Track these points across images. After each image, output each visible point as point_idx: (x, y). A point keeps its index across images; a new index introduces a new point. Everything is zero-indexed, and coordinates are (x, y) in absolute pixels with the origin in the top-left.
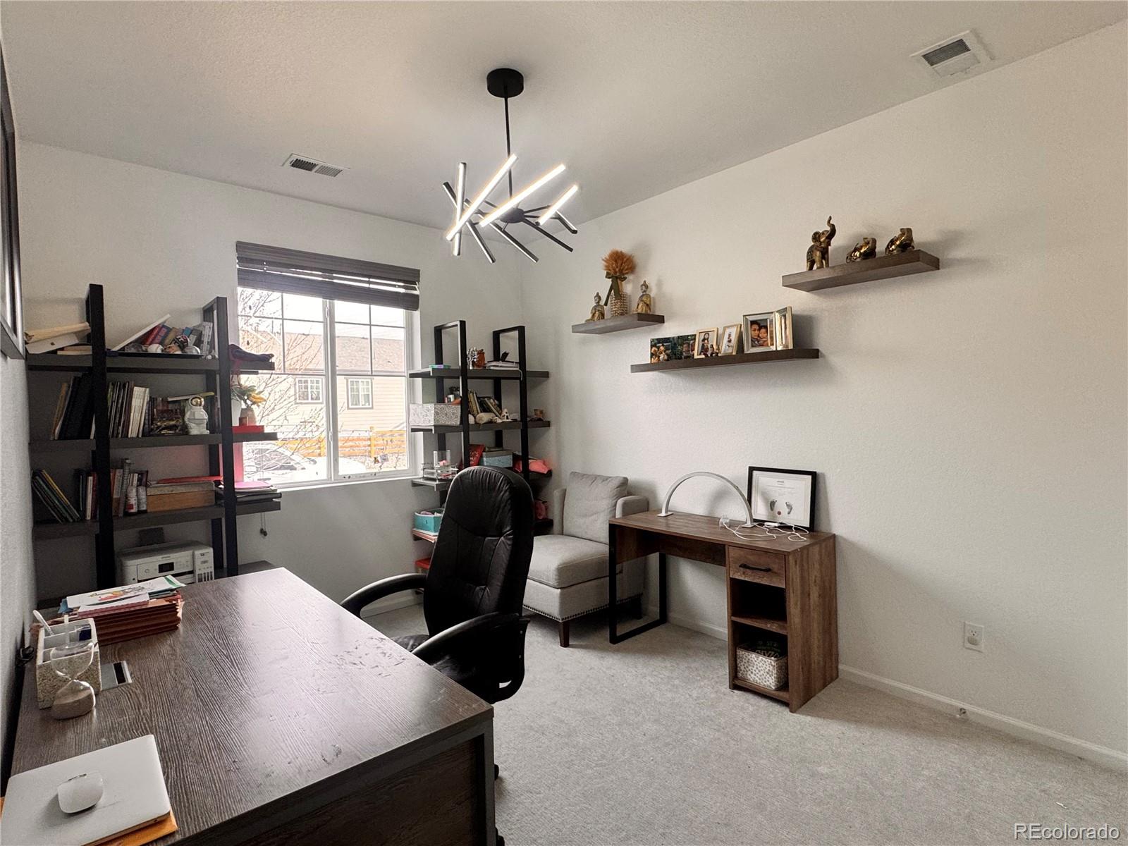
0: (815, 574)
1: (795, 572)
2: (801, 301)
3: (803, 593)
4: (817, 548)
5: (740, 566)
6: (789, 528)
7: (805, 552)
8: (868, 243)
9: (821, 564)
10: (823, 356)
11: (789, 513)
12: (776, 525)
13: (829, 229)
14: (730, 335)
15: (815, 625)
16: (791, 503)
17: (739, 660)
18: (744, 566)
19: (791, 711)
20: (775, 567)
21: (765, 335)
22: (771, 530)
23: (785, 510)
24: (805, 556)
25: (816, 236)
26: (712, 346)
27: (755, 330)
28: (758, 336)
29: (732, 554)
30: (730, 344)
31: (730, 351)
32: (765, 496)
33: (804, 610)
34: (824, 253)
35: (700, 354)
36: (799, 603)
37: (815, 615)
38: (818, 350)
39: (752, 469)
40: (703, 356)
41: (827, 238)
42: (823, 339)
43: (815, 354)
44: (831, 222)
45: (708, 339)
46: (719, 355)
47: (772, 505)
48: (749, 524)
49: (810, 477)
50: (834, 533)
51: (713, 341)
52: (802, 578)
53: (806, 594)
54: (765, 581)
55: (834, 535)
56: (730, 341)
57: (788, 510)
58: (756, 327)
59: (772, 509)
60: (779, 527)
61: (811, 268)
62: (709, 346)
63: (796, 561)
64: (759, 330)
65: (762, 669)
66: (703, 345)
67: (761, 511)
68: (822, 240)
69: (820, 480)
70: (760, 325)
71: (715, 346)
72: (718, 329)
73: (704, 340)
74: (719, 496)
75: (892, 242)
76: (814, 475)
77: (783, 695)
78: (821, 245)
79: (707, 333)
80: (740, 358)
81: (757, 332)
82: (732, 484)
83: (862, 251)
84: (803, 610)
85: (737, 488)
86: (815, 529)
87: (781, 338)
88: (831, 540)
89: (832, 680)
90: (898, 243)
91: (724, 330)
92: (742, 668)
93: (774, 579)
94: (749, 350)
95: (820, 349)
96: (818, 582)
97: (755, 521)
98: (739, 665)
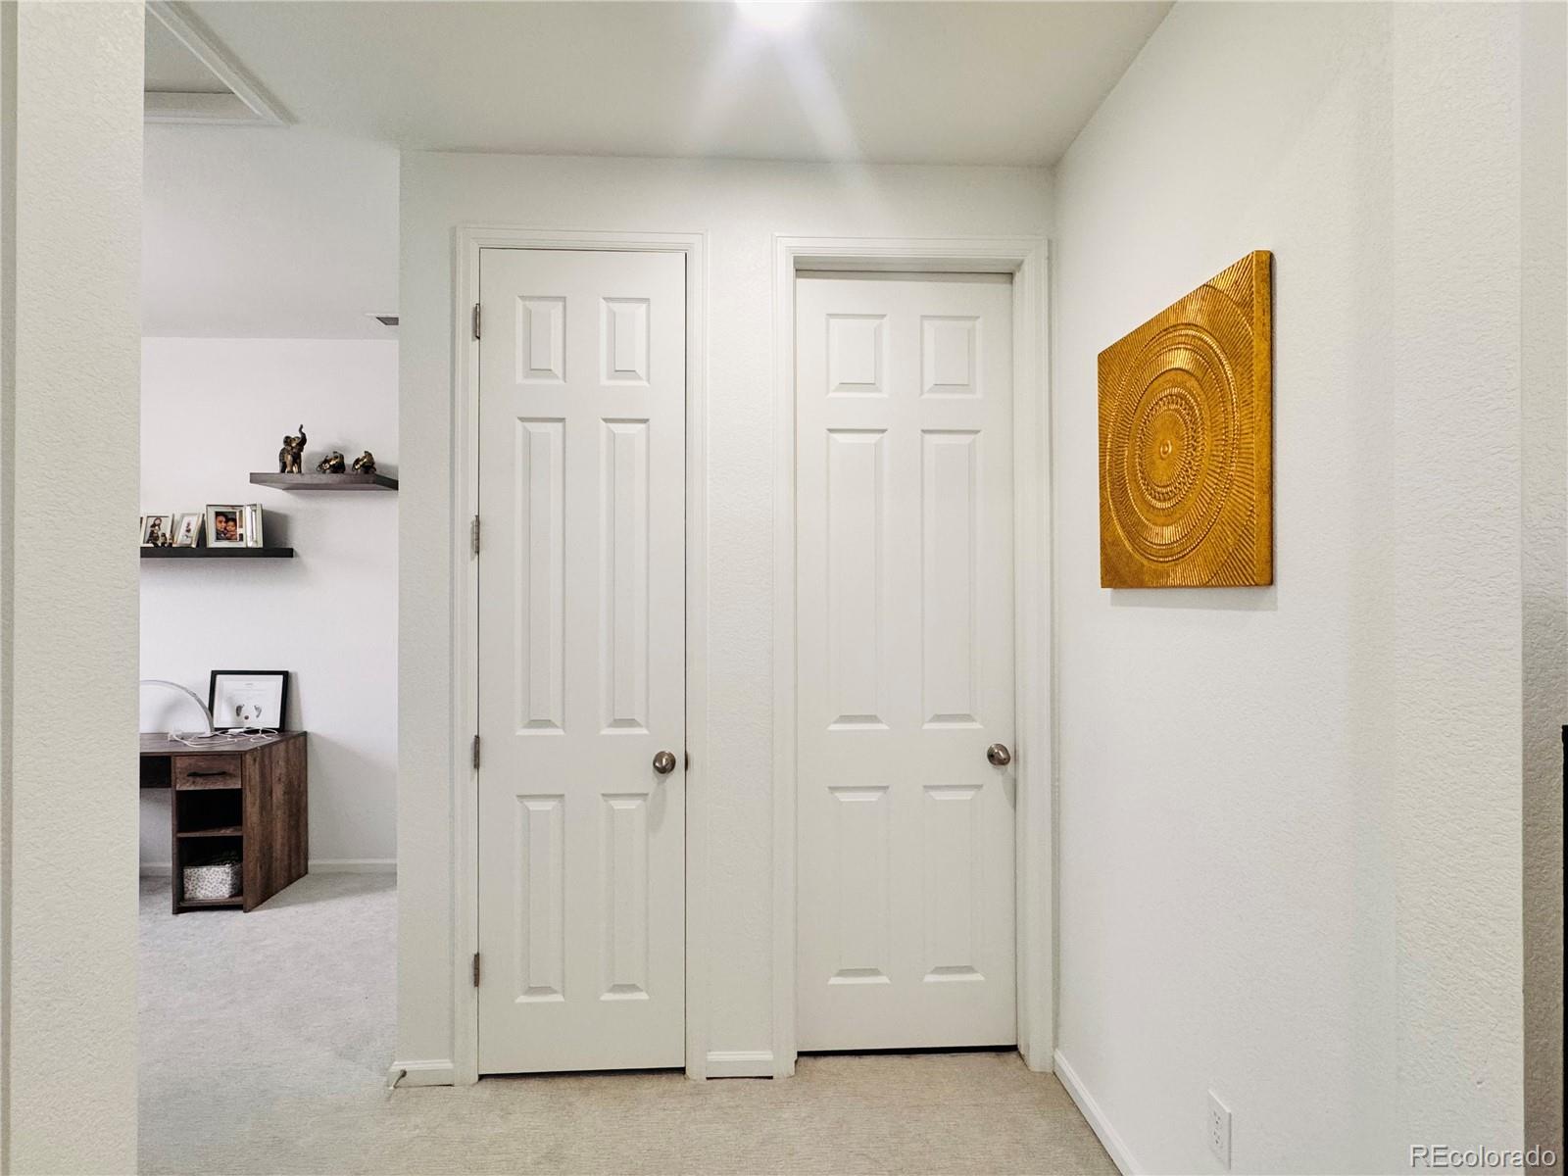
0: (280, 770)
1: (253, 771)
2: (275, 499)
3: (263, 790)
4: (282, 746)
5: (188, 776)
6: (256, 731)
7: (267, 750)
8: (337, 457)
9: (287, 761)
10: (297, 556)
11: (258, 716)
12: (242, 730)
13: (300, 436)
14: (189, 525)
15: (279, 825)
16: (259, 705)
17: (186, 880)
18: (194, 775)
19: (245, 912)
20: (230, 768)
21: (233, 529)
22: (233, 736)
23: (253, 714)
24: (267, 754)
25: (288, 440)
26: (164, 535)
27: (221, 522)
28: (225, 529)
29: (179, 764)
30: (189, 535)
31: (189, 542)
32: (230, 700)
33: (265, 808)
34: (297, 459)
35: (148, 542)
36: (258, 802)
37: (279, 814)
38: (292, 549)
39: (214, 674)
40: (151, 545)
41: (298, 444)
42: (297, 540)
43: (289, 553)
44: (303, 430)
45: (159, 525)
46: (174, 545)
47: (239, 709)
48: (208, 733)
49: (281, 677)
50: (306, 729)
51: (165, 528)
52: (263, 775)
53: (267, 792)
54: (219, 785)
55: (305, 734)
56: (188, 531)
57: (256, 713)
58: (222, 518)
59: (238, 714)
60: (245, 732)
61: (283, 471)
62: (160, 534)
63: (255, 760)
64: (226, 522)
65: (214, 881)
66: (152, 532)
67: (224, 717)
68: (294, 445)
69: (293, 680)
70: (228, 517)
71: (168, 536)
72: (173, 516)
73: (154, 526)
74: (171, 708)
75: (357, 461)
76: (286, 675)
77: (238, 900)
78: (293, 449)
79: (158, 518)
80: (200, 550)
81: (223, 524)
82: (187, 691)
83: (331, 463)
84: (262, 808)
85: (194, 695)
86: (286, 728)
87: (251, 533)
88: (302, 738)
89: (300, 876)
90: (361, 463)
91: (183, 516)
92: (190, 888)
93: (229, 782)
94: (212, 543)
95: (294, 548)
96: (283, 780)
97: (217, 729)
98: (187, 885)
